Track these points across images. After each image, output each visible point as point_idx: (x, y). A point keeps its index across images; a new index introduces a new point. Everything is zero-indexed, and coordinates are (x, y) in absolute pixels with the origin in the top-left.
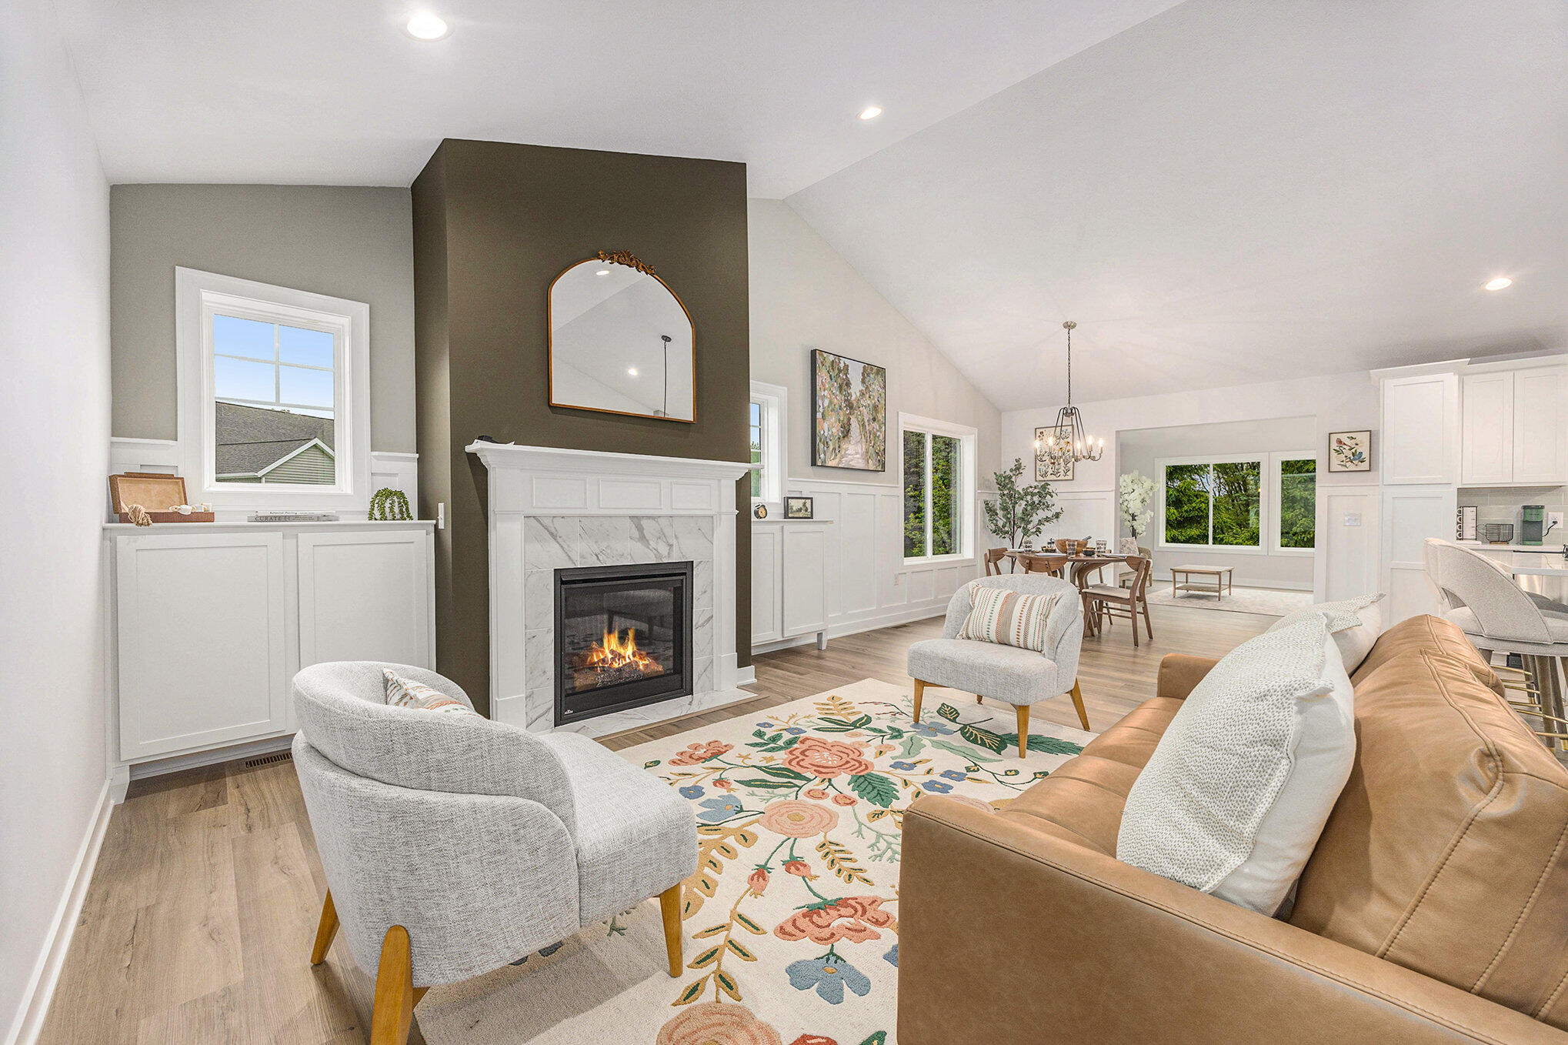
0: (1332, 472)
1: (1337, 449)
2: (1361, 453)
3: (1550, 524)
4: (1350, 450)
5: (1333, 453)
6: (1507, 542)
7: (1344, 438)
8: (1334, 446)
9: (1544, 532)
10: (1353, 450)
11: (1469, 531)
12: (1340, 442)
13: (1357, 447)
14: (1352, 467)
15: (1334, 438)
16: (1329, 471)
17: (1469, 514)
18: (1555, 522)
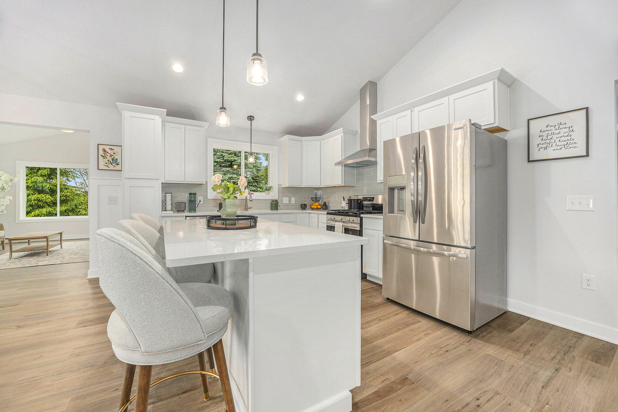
0: (99, 169)
1: (103, 155)
2: (117, 159)
3: (199, 202)
4: (111, 156)
5: (100, 157)
6: (183, 211)
7: (107, 148)
8: (101, 152)
9: (197, 206)
10: (112, 157)
11: (169, 207)
12: (104, 150)
13: (114, 155)
14: (112, 167)
15: (101, 148)
16: (98, 169)
17: (169, 196)
18: (200, 201)
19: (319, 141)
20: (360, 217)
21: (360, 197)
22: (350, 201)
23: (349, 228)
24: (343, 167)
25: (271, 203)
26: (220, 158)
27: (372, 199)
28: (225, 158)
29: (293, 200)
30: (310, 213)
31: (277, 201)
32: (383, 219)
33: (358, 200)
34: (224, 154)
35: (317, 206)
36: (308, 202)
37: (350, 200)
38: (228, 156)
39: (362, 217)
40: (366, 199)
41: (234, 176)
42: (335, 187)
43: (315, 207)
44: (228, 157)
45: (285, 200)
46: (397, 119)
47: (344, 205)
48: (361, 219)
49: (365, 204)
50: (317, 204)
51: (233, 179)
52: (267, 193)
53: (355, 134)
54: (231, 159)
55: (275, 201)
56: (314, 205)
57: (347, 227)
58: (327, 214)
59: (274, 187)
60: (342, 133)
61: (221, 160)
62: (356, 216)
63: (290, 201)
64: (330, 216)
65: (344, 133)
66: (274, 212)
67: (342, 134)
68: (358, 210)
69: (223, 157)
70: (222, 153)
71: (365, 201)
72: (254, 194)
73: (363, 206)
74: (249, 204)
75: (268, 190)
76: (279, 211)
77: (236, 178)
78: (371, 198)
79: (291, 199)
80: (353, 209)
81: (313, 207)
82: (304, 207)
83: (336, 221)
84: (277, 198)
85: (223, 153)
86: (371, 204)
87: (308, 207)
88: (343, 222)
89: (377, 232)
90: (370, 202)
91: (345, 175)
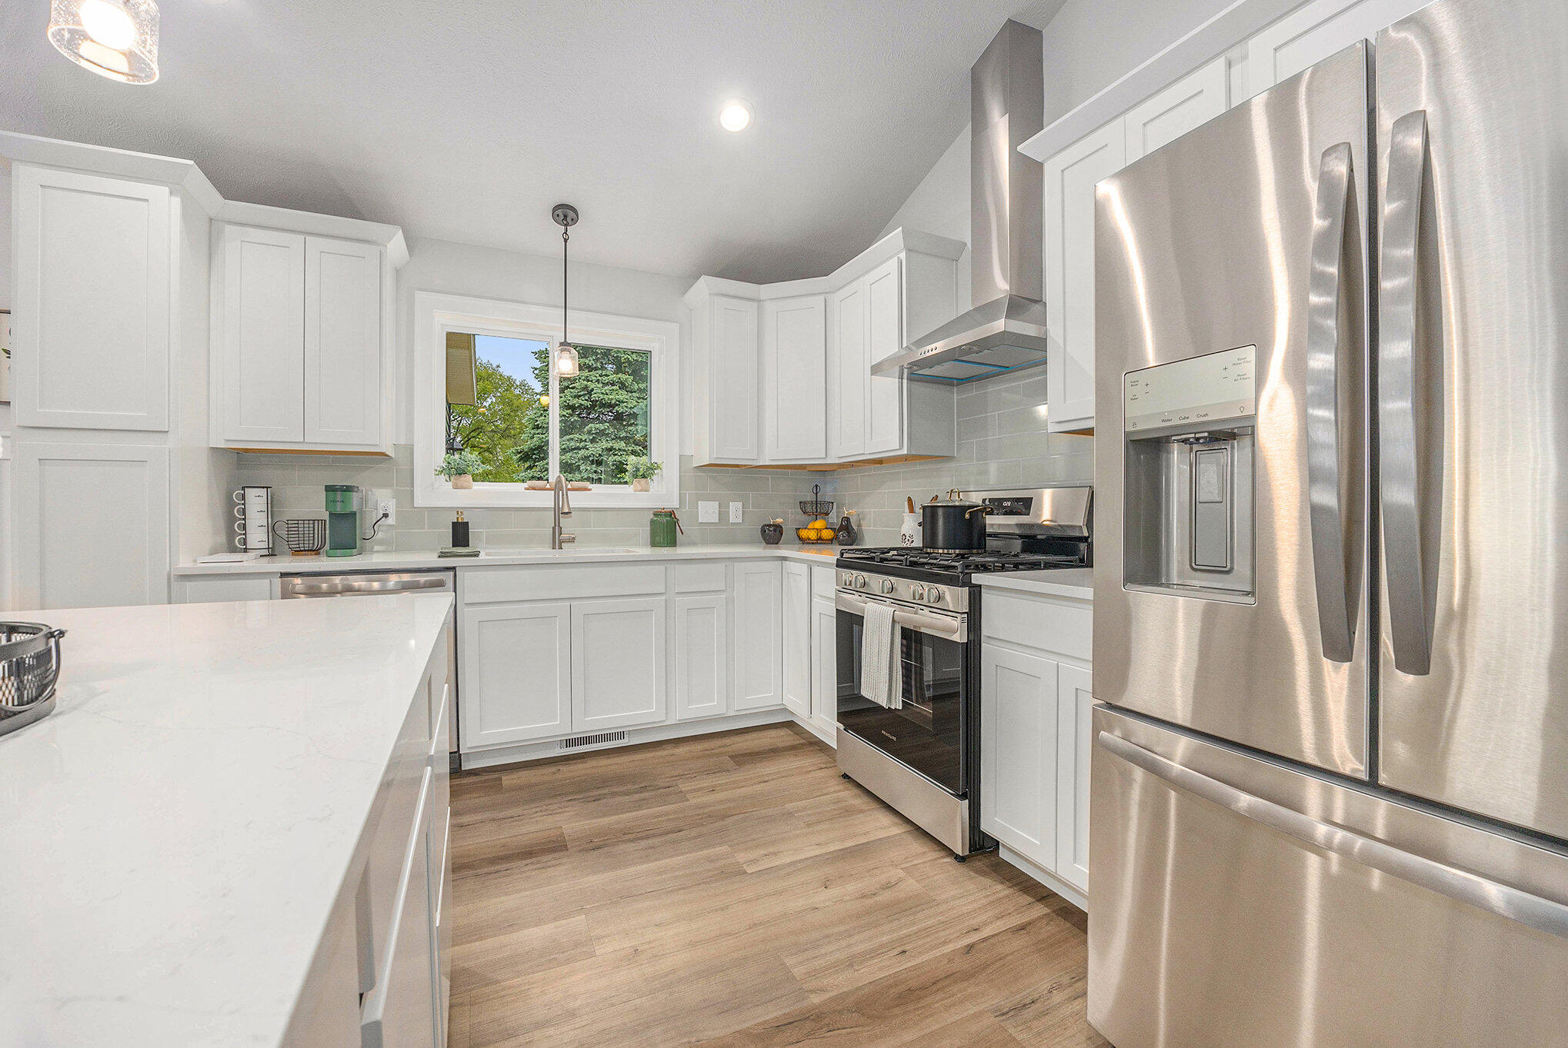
6: (315, 551)
9: (369, 532)
11: (256, 536)
17: (256, 500)
18: (386, 515)
19: (822, 297)
20: (967, 583)
21: (976, 498)
22: (930, 514)
23: (923, 630)
24: (905, 381)
25: (652, 522)
26: (580, 396)
27: (1024, 505)
28: (594, 397)
29: (735, 511)
30: (784, 559)
31: (671, 514)
32: (1096, 603)
33: (963, 509)
34: (591, 385)
35: (819, 530)
36: (787, 516)
37: (927, 510)
38: (603, 391)
39: (980, 586)
40: (996, 506)
41: (616, 446)
42: (880, 462)
43: (813, 535)
44: (602, 393)
45: (708, 512)
46: (1149, 126)
47: (909, 530)
48: (975, 594)
49: (992, 525)
50: (819, 524)
51: (615, 455)
52: (639, 488)
53: (950, 253)
54: (611, 397)
55: (666, 515)
56: (810, 526)
57: (915, 627)
58: (841, 564)
59: (663, 466)
60: (900, 252)
61: (583, 403)
62: (951, 581)
63: (723, 515)
64: (848, 575)
65: (909, 250)
66: (665, 552)
67: (903, 255)
68: (962, 552)
69: (590, 392)
70: (585, 382)
71: (991, 513)
72: (590, 490)
73: (983, 534)
74: (568, 526)
75: (644, 476)
76: (681, 551)
77: (624, 450)
78: (1018, 500)
79: (729, 506)
80: (943, 549)
81: (804, 534)
82: (772, 534)
83: (873, 596)
84: (673, 503)
85: (588, 381)
86: (1017, 525)
87: (788, 533)
88: (899, 602)
89: (1053, 661)
90: (1013, 520)
91: (914, 414)
